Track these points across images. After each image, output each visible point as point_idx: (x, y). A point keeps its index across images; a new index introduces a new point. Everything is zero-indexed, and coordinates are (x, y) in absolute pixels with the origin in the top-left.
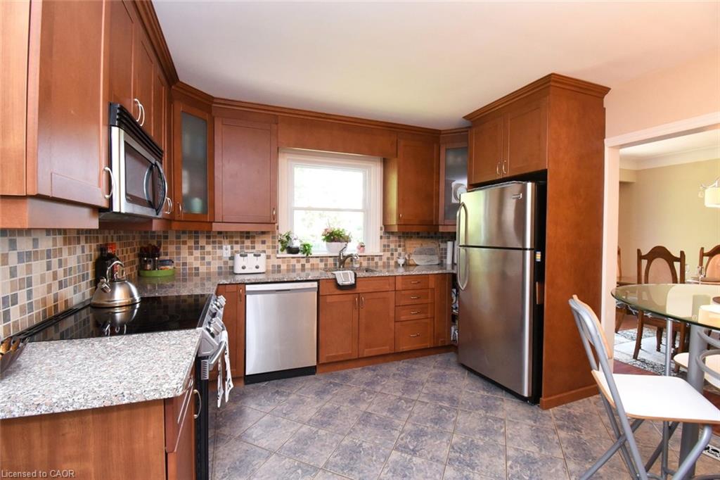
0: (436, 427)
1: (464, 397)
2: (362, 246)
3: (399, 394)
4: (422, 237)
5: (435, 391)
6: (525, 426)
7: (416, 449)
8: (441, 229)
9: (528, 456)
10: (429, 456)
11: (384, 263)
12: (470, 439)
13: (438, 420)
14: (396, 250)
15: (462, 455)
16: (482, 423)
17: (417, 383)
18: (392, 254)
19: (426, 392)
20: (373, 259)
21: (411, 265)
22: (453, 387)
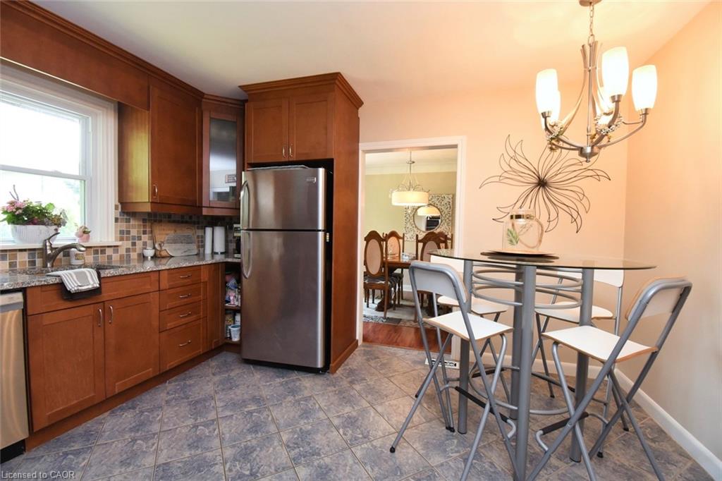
0: (259, 435)
1: (265, 392)
2: (85, 232)
3: (190, 422)
4: (174, 222)
5: (232, 399)
6: (330, 394)
7: (254, 470)
8: (205, 212)
9: (350, 418)
10: (272, 470)
11: (121, 256)
12: (298, 429)
13: (256, 428)
14: (140, 238)
15: (301, 449)
16: (298, 408)
17: (205, 400)
18: (134, 244)
19: (222, 404)
20: (103, 252)
21: (163, 257)
22: (248, 387)
